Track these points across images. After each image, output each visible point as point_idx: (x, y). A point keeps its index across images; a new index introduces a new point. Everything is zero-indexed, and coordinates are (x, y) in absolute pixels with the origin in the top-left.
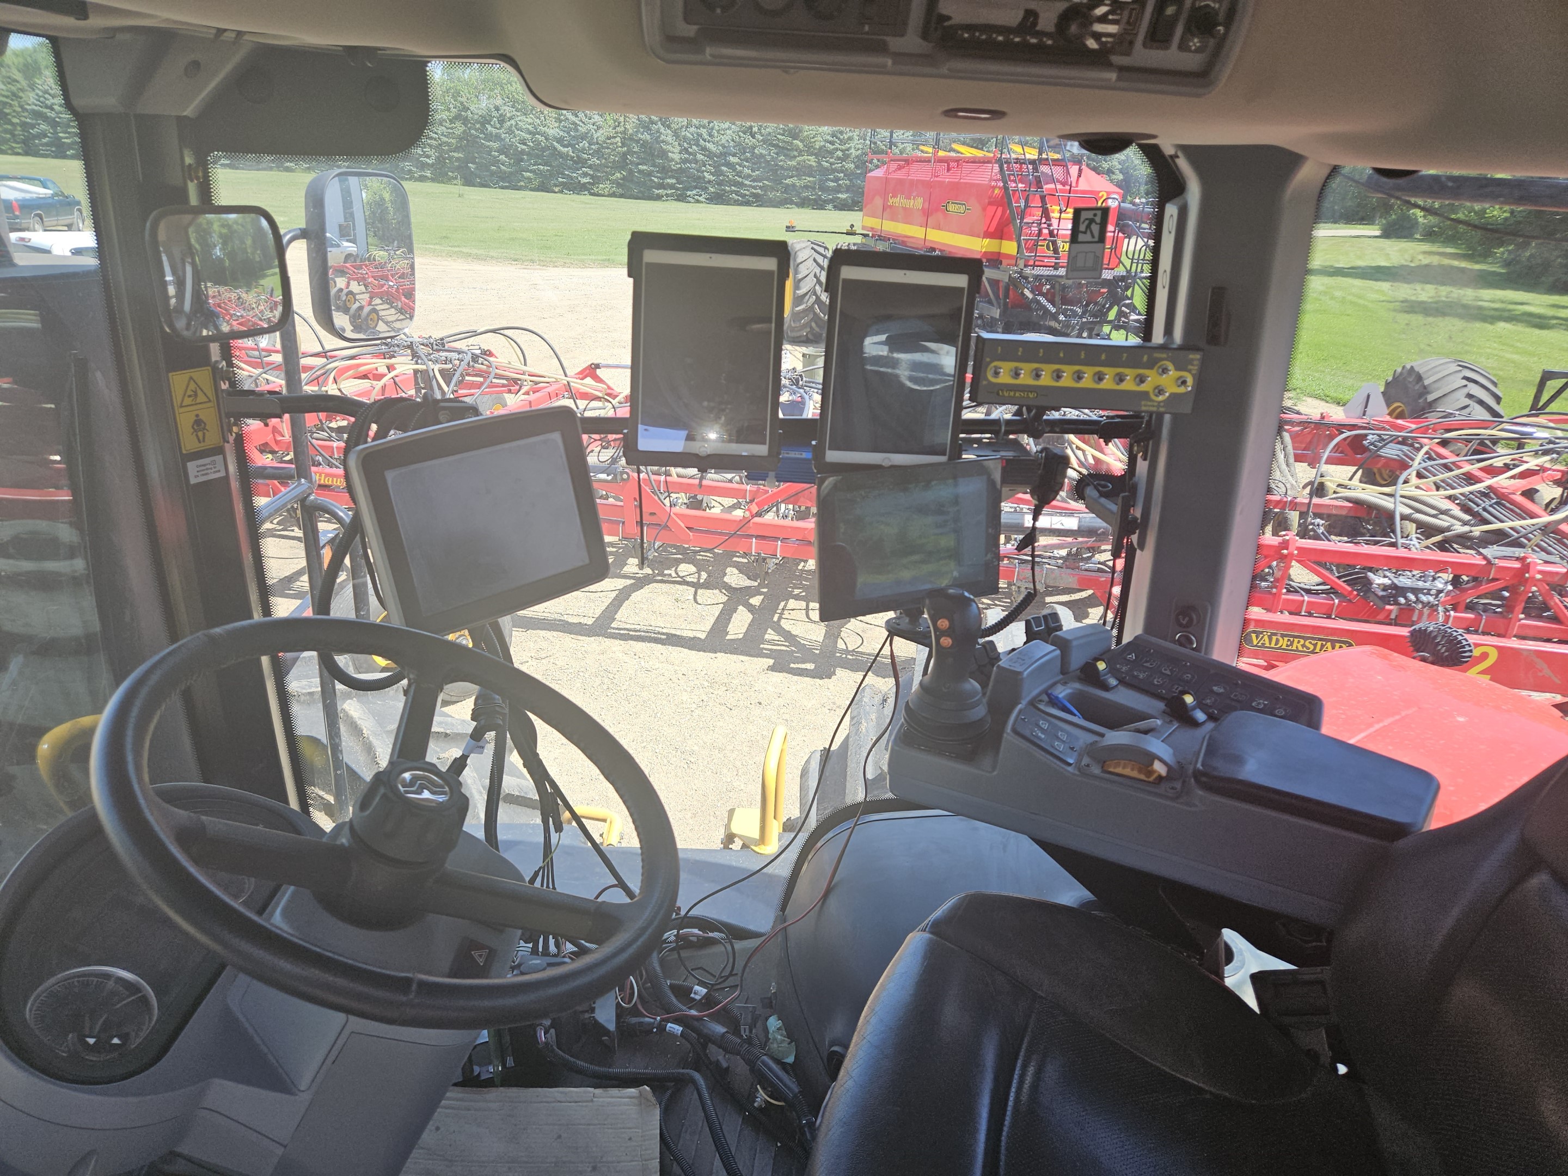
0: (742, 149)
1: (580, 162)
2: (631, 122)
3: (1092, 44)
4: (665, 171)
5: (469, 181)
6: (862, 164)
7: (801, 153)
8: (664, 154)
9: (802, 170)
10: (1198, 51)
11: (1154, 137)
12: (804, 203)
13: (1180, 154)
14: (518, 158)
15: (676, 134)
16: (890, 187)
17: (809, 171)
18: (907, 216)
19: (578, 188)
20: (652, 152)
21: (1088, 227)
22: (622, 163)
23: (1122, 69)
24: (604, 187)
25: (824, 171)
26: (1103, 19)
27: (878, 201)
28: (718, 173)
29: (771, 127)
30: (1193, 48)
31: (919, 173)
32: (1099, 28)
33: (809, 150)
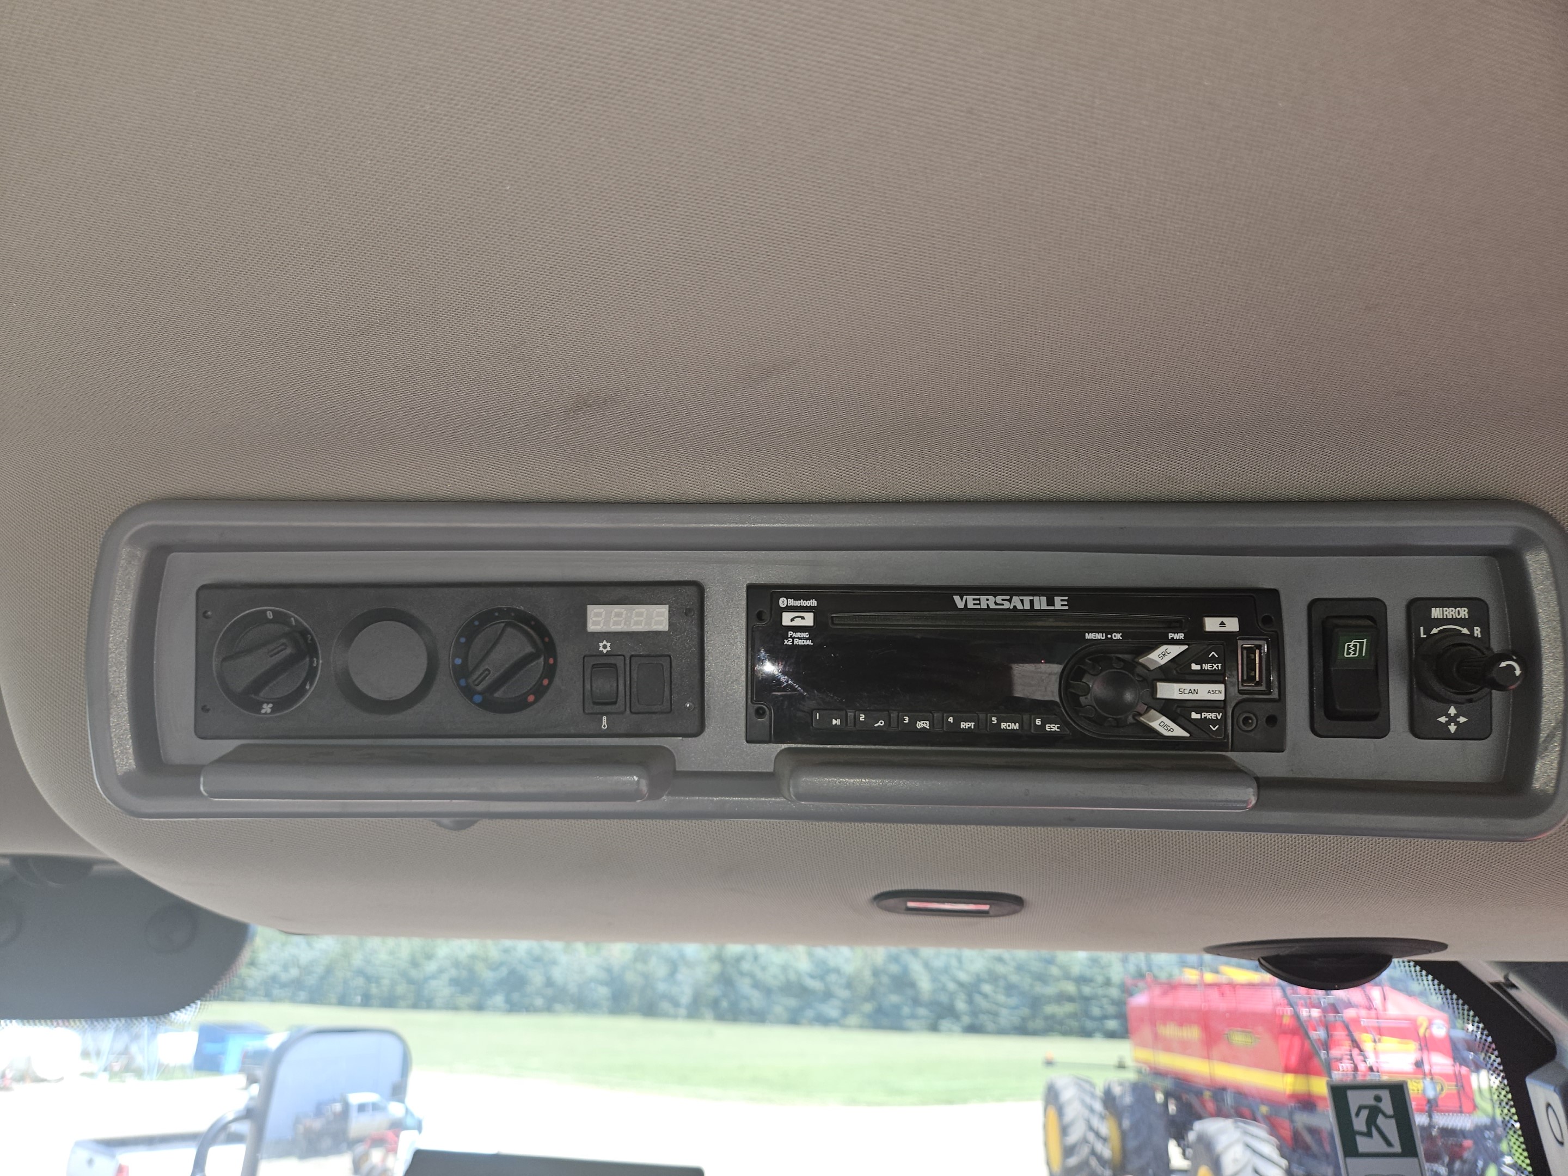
0: (994, 978)
1: (828, 995)
2: (879, 954)
3: (1163, 725)
4: (916, 1002)
5: (721, 1017)
6: (1127, 991)
7: (1057, 980)
8: (913, 985)
9: (1063, 998)
10: (1463, 734)
11: (1442, 947)
12: (1067, 1032)
13: (1514, 979)
14: (767, 991)
15: (927, 965)
16: (1158, 1016)
17: (1070, 999)
18: (1184, 1048)
19: (824, 1021)
20: (903, 982)
21: (1371, 1121)
22: (872, 994)
23: (1264, 784)
24: (853, 1019)
25: (1087, 999)
26: (1175, 672)
27: (1146, 1032)
28: (970, 1001)
29: (1022, 954)
30: (1453, 728)
31: (1187, 1000)
32: (1169, 691)
33: (1067, 976)
